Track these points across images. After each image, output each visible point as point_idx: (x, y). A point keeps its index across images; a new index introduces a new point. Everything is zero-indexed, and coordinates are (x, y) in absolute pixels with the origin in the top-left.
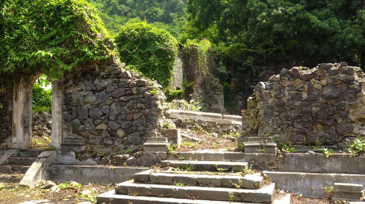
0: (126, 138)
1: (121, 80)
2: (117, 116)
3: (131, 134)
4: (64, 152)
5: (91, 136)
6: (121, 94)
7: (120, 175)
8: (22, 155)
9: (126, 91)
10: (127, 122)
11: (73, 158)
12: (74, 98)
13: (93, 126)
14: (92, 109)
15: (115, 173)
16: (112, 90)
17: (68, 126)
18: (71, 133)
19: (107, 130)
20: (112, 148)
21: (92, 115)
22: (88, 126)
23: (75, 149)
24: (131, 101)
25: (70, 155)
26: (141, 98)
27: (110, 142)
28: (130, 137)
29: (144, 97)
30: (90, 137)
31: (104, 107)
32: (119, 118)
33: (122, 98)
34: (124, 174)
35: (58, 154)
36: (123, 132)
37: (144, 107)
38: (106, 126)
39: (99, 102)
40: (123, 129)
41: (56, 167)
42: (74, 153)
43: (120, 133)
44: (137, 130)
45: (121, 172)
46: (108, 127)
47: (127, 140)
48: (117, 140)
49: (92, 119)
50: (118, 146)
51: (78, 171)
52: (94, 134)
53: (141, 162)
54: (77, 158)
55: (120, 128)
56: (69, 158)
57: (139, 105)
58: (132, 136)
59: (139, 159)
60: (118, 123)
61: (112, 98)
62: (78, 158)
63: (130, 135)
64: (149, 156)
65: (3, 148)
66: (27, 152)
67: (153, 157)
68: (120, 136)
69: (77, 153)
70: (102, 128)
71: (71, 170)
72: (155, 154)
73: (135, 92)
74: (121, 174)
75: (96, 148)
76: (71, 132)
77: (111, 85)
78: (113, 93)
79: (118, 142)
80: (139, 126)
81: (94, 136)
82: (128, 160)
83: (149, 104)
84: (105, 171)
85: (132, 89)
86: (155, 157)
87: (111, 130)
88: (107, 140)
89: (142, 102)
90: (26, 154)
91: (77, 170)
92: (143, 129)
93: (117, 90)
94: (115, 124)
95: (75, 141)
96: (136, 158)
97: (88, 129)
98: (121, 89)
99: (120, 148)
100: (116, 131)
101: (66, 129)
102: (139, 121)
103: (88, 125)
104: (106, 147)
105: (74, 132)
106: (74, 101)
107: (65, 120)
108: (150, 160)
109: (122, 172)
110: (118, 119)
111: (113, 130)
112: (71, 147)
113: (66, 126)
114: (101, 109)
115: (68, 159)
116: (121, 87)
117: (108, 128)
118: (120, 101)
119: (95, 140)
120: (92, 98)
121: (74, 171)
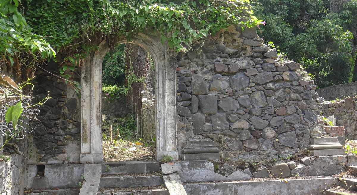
0: (277, 140)
1: (267, 60)
2: (263, 110)
3: (285, 134)
4: (194, 164)
5: (224, 138)
6: (268, 80)
7: (297, 191)
8: (114, 172)
9: (274, 77)
10: (280, 118)
11: (210, 171)
12: (195, 82)
13: (226, 124)
14: (225, 99)
15: (289, 188)
16: (255, 74)
17: (186, 124)
18: (193, 135)
19: (250, 129)
20: (259, 154)
21: (225, 108)
22: (219, 124)
23: (211, 158)
24: (282, 90)
25: (205, 167)
26: (296, 86)
27: (254, 146)
28: (284, 138)
29: (300, 85)
30: (223, 140)
31: (242, 97)
32: (266, 112)
33: (270, 85)
34: (303, 189)
35: (183, 166)
36: (274, 131)
37: (300, 99)
38: (248, 124)
39: (235, 89)
40: (273, 128)
41: (192, 188)
42: (212, 164)
43: (270, 133)
44: (292, 129)
45: (297, 186)
46: (250, 124)
47: (278, 142)
48: (265, 143)
49: (225, 114)
50: (268, 151)
51: (230, 190)
52: (230, 136)
53: (314, 170)
54: (216, 170)
55: (269, 125)
56: (204, 173)
57: (294, 96)
58: (285, 136)
59: (310, 167)
60: (266, 120)
61: (254, 84)
62: (219, 171)
63: (284, 136)
64: (325, 161)
65: (63, 163)
66: (123, 167)
67: (329, 163)
68: (269, 137)
69: (215, 164)
70: (242, 127)
71: (218, 190)
72: (332, 158)
73: (287, 78)
74: (298, 189)
75: (232, 155)
76: (193, 133)
77: (253, 66)
78: (257, 77)
79: (267, 146)
80: (294, 123)
81: (229, 138)
82: (296, 168)
83: (307, 95)
84: (274, 186)
85: (282, 74)
86: (332, 163)
87: (255, 129)
88: (249, 144)
89: (297, 92)
90: (121, 170)
91: (228, 189)
92: (301, 127)
93: (262, 74)
94: (262, 121)
95: (205, 145)
96: (306, 165)
97: (219, 128)
98: (268, 73)
99: (270, 153)
100: (262, 130)
101: (183, 128)
102: (295, 116)
103: (219, 122)
104: (248, 153)
105: (196, 133)
106: (196, 87)
107: (181, 116)
108: (326, 167)
109: (299, 186)
110: (266, 114)
111: (258, 129)
112: (204, 156)
113: (183, 125)
114: (236, 99)
115: (201, 173)
116: (268, 70)
117: (251, 126)
118: (265, 90)
119: (231, 144)
120: (223, 83)
121: (224, 191)
